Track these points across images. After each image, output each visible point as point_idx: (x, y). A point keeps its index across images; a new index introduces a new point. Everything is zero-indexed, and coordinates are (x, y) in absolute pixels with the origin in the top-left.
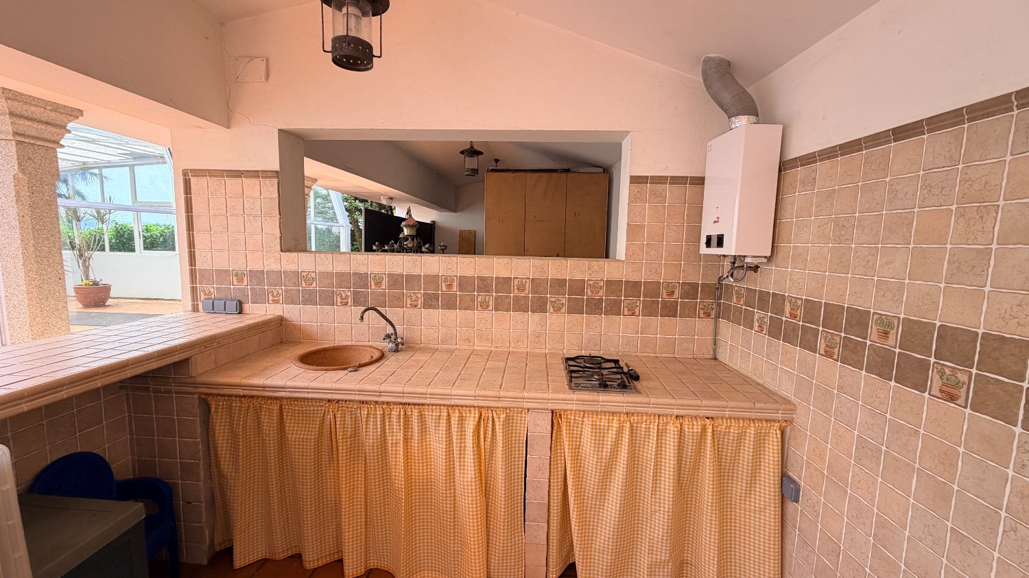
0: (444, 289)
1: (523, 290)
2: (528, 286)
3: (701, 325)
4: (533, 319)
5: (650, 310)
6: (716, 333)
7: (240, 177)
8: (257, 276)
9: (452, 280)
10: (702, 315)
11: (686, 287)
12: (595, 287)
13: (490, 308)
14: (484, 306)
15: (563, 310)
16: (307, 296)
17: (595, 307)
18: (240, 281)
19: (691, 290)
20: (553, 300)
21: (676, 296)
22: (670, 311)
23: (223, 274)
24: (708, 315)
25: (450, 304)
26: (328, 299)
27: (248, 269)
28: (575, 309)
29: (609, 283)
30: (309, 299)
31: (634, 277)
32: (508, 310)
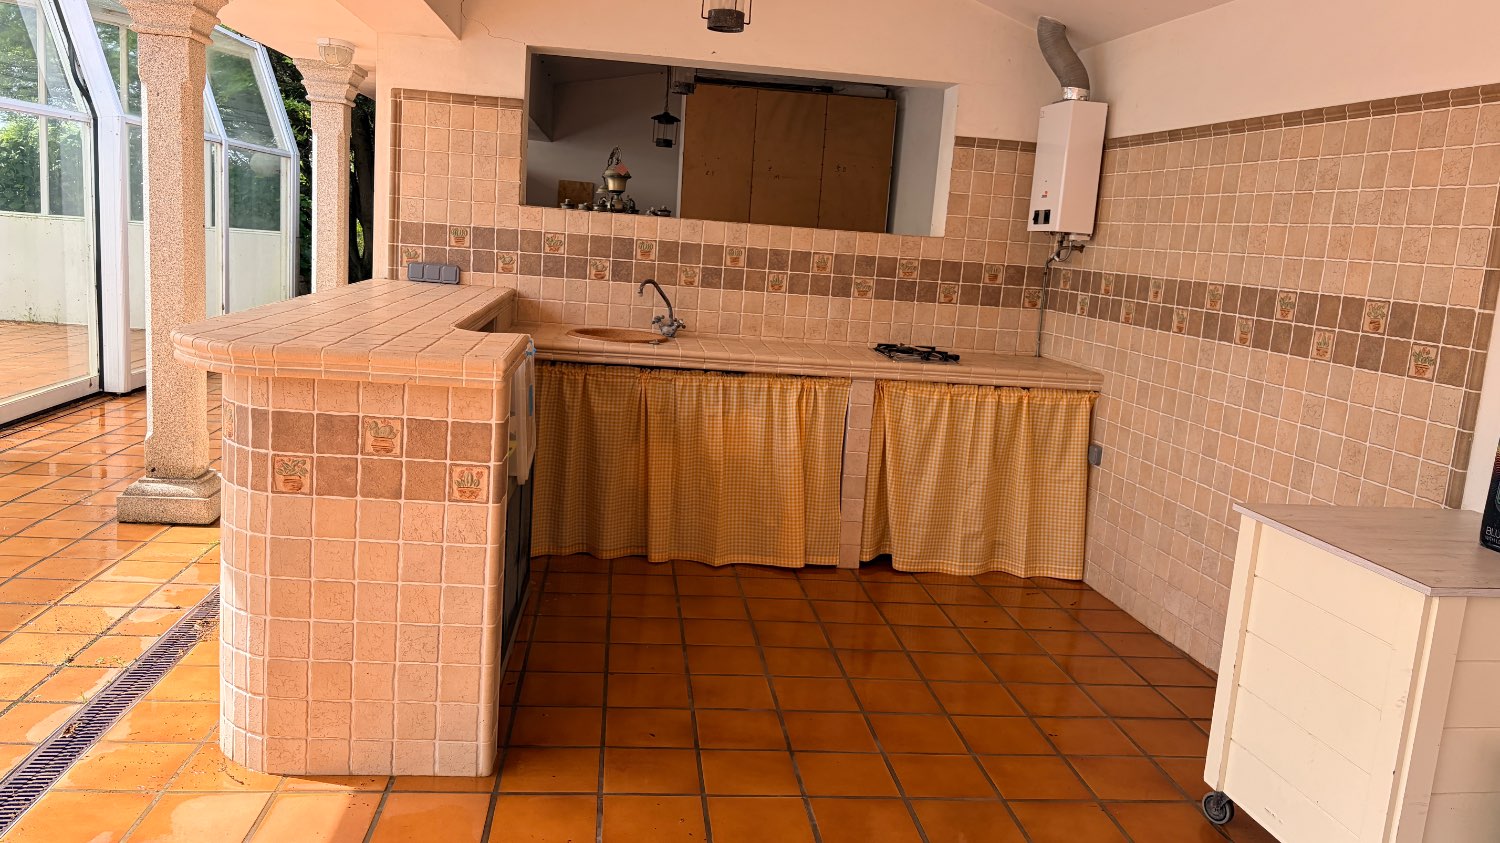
0: (728, 263)
1: (824, 268)
2: (831, 263)
3: (1025, 316)
4: (833, 303)
5: (969, 297)
6: (1041, 327)
7: (472, 103)
8: (483, 235)
9: (740, 253)
10: (1027, 305)
11: (1012, 271)
12: (909, 268)
13: (783, 289)
14: (776, 286)
15: (870, 294)
16: (551, 265)
17: (906, 292)
18: (460, 240)
19: (1016, 274)
20: (859, 281)
21: (999, 280)
22: (992, 298)
23: (436, 231)
24: (1034, 305)
25: (734, 282)
26: (578, 270)
27: (472, 225)
28: (883, 293)
29: (925, 263)
30: (554, 269)
31: (953, 258)
32: (805, 292)
